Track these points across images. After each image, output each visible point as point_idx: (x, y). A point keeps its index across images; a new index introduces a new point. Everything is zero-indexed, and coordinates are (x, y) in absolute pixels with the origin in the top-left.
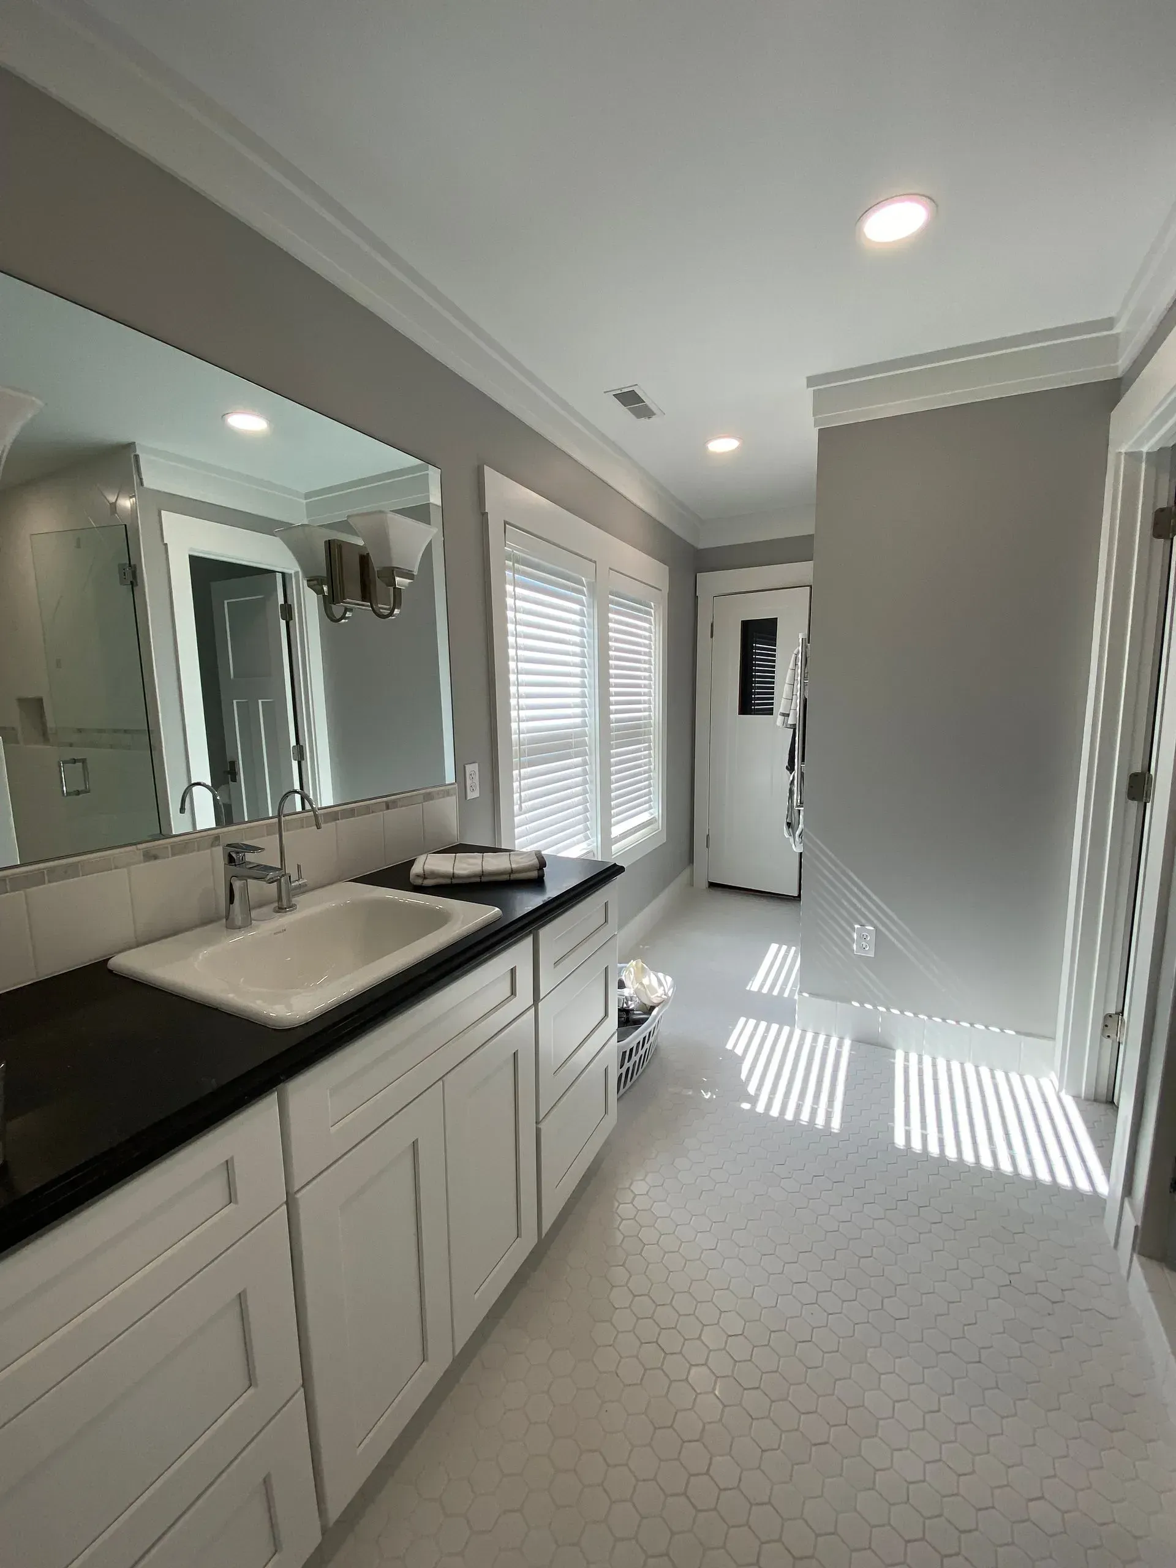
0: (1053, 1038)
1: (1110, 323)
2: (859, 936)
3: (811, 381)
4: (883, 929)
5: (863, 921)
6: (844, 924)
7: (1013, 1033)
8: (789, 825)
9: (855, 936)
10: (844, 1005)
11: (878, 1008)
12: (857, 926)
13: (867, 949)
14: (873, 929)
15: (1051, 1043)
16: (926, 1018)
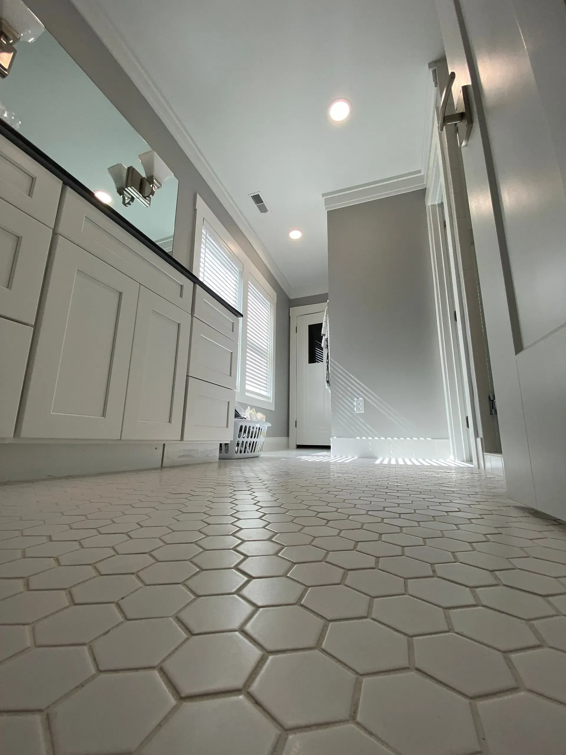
0: (448, 438)
1: (419, 172)
2: (357, 403)
3: (323, 195)
4: (367, 399)
5: (358, 396)
6: (349, 399)
7: (430, 439)
8: (328, 382)
9: (355, 404)
10: (352, 439)
11: (369, 438)
12: (355, 399)
13: (361, 409)
14: (362, 399)
15: (448, 440)
16: (390, 439)
